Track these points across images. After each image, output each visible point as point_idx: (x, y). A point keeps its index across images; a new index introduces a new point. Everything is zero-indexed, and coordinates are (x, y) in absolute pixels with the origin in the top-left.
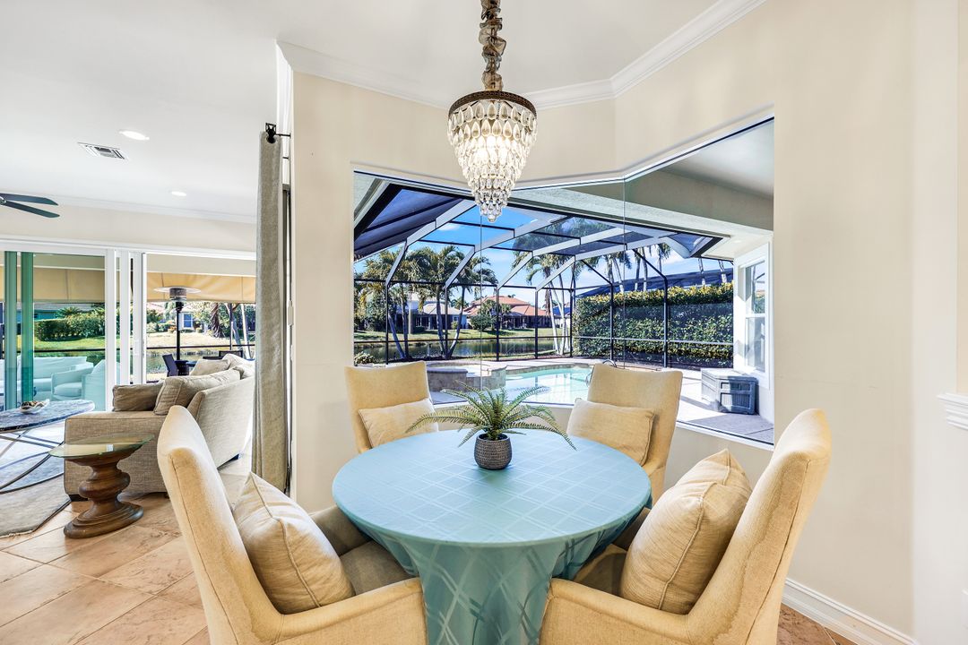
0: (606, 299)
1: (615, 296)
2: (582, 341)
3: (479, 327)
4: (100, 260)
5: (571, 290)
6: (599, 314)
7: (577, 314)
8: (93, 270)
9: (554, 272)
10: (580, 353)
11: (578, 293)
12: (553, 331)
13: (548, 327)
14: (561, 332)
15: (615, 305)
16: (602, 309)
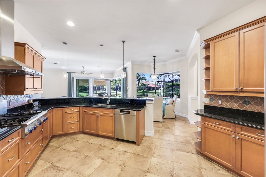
0: (171, 84)
1: (173, 83)
2: (166, 93)
3: (140, 90)
4: (88, 79)
5: (163, 82)
6: (170, 87)
7: (165, 87)
8: (87, 81)
9: (160, 78)
10: (165, 96)
11: (165, 82)
12: (159, 91)
13: (158, 90)
14: (161, 91)
15: (173, 85)
16: (170, 86)
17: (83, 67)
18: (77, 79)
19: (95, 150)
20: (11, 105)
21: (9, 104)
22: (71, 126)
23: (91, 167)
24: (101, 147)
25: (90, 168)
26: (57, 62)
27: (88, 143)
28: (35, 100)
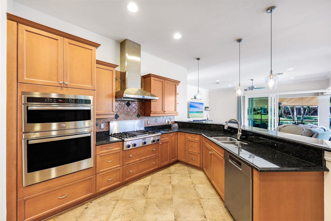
17: (252, 80)
18: (249, 99)
19: (186, 200)
20: (149, 124)
21: (148, 123)
22: (192, 156)
23: (158, 214)
24: (197, 203)
25: (156, 214)
26: (217, 81)
27: (192, 186)
28: (176, 122)
